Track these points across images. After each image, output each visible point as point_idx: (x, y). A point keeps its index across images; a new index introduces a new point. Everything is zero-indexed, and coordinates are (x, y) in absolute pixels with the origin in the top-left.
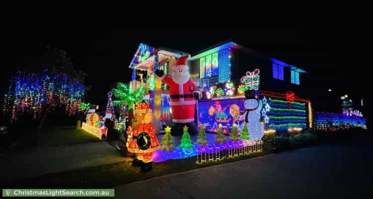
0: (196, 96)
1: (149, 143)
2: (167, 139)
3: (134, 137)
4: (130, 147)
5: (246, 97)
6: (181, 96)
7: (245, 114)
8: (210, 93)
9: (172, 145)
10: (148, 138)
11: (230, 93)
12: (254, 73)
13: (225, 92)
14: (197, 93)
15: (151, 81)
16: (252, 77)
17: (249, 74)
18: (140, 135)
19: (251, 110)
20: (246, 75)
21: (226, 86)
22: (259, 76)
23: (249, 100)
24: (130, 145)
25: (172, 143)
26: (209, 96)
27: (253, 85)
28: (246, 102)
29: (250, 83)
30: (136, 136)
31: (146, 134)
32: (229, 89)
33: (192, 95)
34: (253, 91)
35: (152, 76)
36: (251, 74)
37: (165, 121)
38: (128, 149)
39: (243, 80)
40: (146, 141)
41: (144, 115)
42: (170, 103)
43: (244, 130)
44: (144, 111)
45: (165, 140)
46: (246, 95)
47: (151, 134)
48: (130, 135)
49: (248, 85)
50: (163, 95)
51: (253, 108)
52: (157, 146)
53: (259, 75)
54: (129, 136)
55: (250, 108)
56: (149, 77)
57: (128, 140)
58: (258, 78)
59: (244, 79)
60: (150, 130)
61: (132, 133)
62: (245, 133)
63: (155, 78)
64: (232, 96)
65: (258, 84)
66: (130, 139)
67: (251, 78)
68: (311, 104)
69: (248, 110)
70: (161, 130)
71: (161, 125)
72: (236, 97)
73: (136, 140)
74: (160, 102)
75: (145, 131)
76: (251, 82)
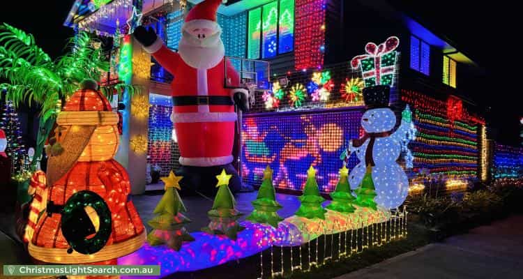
0: (240, 101)
1: (107, 228)
2: (169, 209)
3: (52, 208)
4: (35, 243)
5: (366, 103)
6: (203, 100)
7: (366, 144)
8: (272, 95)
9: (184, 229)
10: (104, 212)
11: (324, 95)
12: (384, 45)
13: (309, 93)
14: (243, 95)
15: (122, 57)
16: (381, 55)
17: (372, 49)
18: (74, 199)
19: (381, 135)
20: (364, 53)
21: (313, 79)
22: (397, 53)
23: (375, 111)
24: (37, 234)
25: (184, 222)
26: (269, 104)
27: (382, 74)
28: (368, 114)
29: (374, 70)
30: (59, 202)
31: (94, 198)
32: (320, 87)
33: (229, 98)
34: (385, 89)
35: (127, 45)
36: (377, 48)
37: (160, 163)
38: (31, 247)
39: (355, 64)
40: (96, 221)
41: (89, 130)
42: (174, 117)
43: (364, 185)
44: (90, 117)
45: (162, 212)
46: (366, 99)
47: (114, 197)
48: (40, 199)
49: (368, 75)
50: (154, 96)
51: (384, 130)
52: (136, 235)
53: (397, 49)
54: (35, 204)
55: (378, 131)
56: (116, 49)
57: (33, 216)
58: (396, 59)
59: (359, 62)
60: (110, 184)
61: (45, 196)
62: (368, 191)
63: (134, 49)
64: (327, 103)
65: (393, 73)
66: (40, 214)
67: (378, 59)
68: (486, 130)
69: (373, 136)
70: (148, 184)
71: (149, 170)
72: (337, 106)
73: (57, 218)
74: (147, 113)
75: (91, 188)
76: (378, 68)
